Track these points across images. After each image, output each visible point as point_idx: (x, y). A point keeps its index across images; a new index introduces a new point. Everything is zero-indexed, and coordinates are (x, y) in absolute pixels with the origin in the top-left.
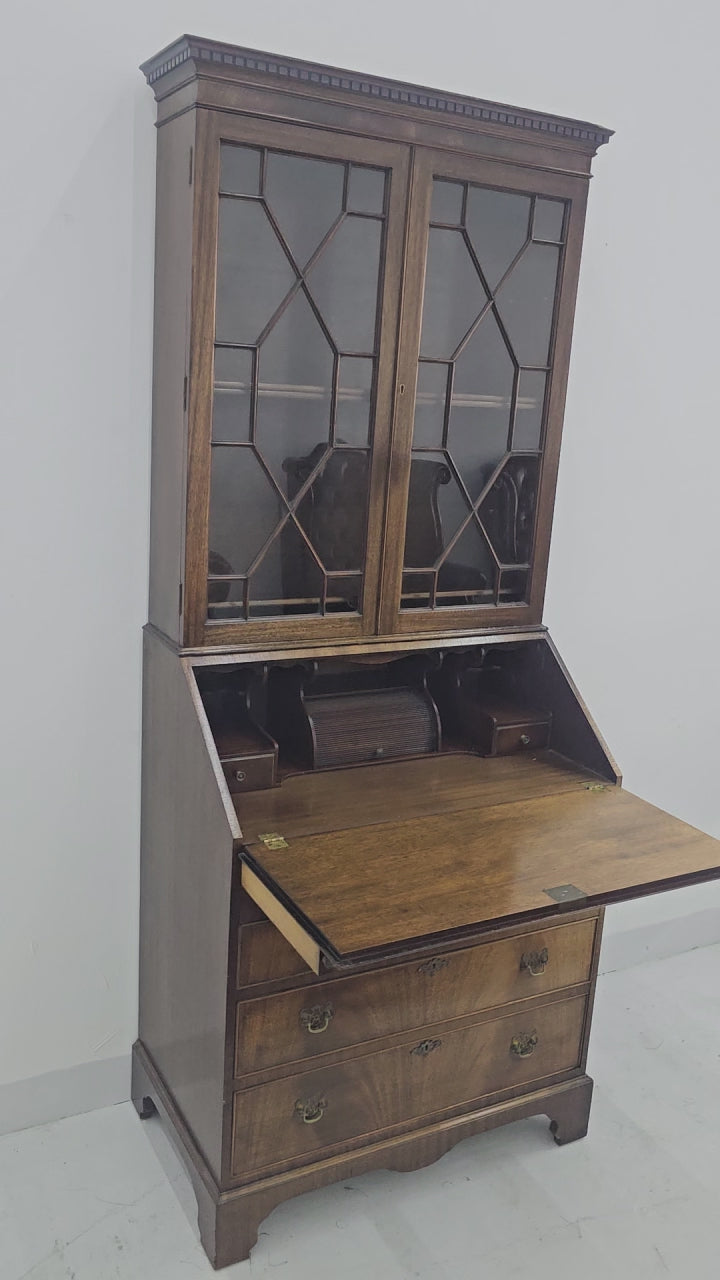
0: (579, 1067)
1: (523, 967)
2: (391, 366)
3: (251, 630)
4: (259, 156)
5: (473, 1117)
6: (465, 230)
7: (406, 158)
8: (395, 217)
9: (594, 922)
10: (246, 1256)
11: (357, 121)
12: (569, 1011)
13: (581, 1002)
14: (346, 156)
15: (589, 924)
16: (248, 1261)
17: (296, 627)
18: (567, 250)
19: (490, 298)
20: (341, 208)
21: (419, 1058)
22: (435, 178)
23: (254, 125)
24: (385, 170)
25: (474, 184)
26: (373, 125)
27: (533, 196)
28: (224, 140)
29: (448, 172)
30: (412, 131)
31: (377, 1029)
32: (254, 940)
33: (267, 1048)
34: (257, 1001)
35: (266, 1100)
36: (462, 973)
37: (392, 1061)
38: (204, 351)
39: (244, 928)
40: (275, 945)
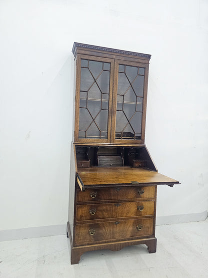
0: (153, 235)
2: (112, 95)
3: (87, 140)
4: (88, 61)
6: (125, 73)
7: (114, 61)
8: (112, 71)
11: (105, 55)
12: (150, 221)
14: (103, 61)
16: (78, 264)
17: (95, 140)
18: (145, 76)
19: (131, 84)
20: (102, 69)
21: (116, 225)
22: (119, 64)
23: (87, 56)
24: (110, 63)
25: (127, 65)
26: (108, 56)
27: (138, 67)
28: (82, 59)
29: (122, 63)
30: (114, 57)
31: (106, 217)
32: (80, 193)
33: (82, 216)
34: (80, 206)
35: (82, 228)
36: (124, 208)
37: (109, 225)
38: (78, 92)
39: (78, 190)
40: (84, 195)
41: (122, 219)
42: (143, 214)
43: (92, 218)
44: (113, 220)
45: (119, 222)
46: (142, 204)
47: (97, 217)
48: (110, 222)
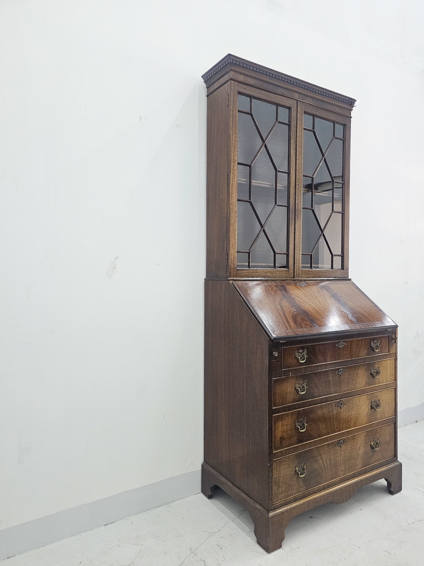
0: (395, 457)
1: (372, 408)
2: (294, 176)
3: (252, 272)
4: (250, 100)
5: (360, 478)
6: (314, 131)
7: (295, 105)
8: (293, 124)
9: (394, 389)
10: (280, 547)
11: (280, 91)
12: (389, 429)
13: (393, 425)
14: (277, 102)
15: (392, 389)
16: (281, 548)
17: (267, 272)
18: (345, 141)
19: (323, 156)
20: (275, 120)
21: (339, 448)
22: (305, 112)
23: (248, 88)
24: (289, 108)
25: (316, 116)
27: (334, 122)
28: (239, 92)
29: (308, 111)
30: (297, 96)
31: (323, 433)
32: (277, 386)
33: (284, 438)
34: (279, 415)
35: (284, 465)
36: (351, 408)
37: (329, 449)
38: (234, 165)
39: (274, 380)
40: (285, 389)
44: (335, 437)
45: (344, 441)
46: (378, 397)
47: (310, 435)
48: (330, 443)
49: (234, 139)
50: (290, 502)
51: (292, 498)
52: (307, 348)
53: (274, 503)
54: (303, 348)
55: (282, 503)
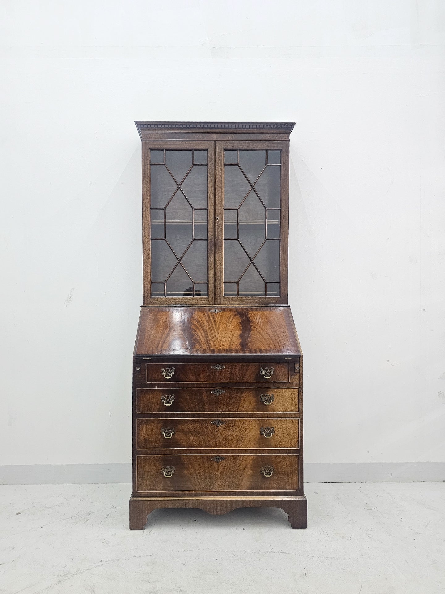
0: (301, 491)
2: (213, 212)
3: (167, 300)
4: (163, 152)
6: (239, 165)
7: (213, 145)
8: (210, 163)
10: (142, 528)
11: (195, 137)
12: (290, 460)
13: (296, 457)
14: (193, 147)
15: (295, 420)
16: (143, 530)
18: (283, 166)
19: (251, 186)
20: (192, 164)
21: (215, 463)
22: (225, 150)
23: (160, 143)
24: (207, 150)
25: (240, 150)
26: (201, 137)
27: (265, 150)
28: (151, 149)
29: (230, 147)
30: (215, 137)
31: (194, 444)
32: (142, 395)
33: (149, 440)
34: (144, 420)
35: (149, 462)
36: (232, 429)
37: (203, 461)
38: (146, 210)
39: (138, 390)
40: (150, 399)
41: (227, 451)
42: (273, 444)
43: (168, 444)
44: (210, 451)
45: (222, 458)
46: (271, 425)
47: (178, 443)
48: (204, 456)
49: (146, 189)
50: (156, 496)
51: (158, 493)
52: (176, 366)
53: (138, 491)
54: (171, 366)
55: (146, 493)
